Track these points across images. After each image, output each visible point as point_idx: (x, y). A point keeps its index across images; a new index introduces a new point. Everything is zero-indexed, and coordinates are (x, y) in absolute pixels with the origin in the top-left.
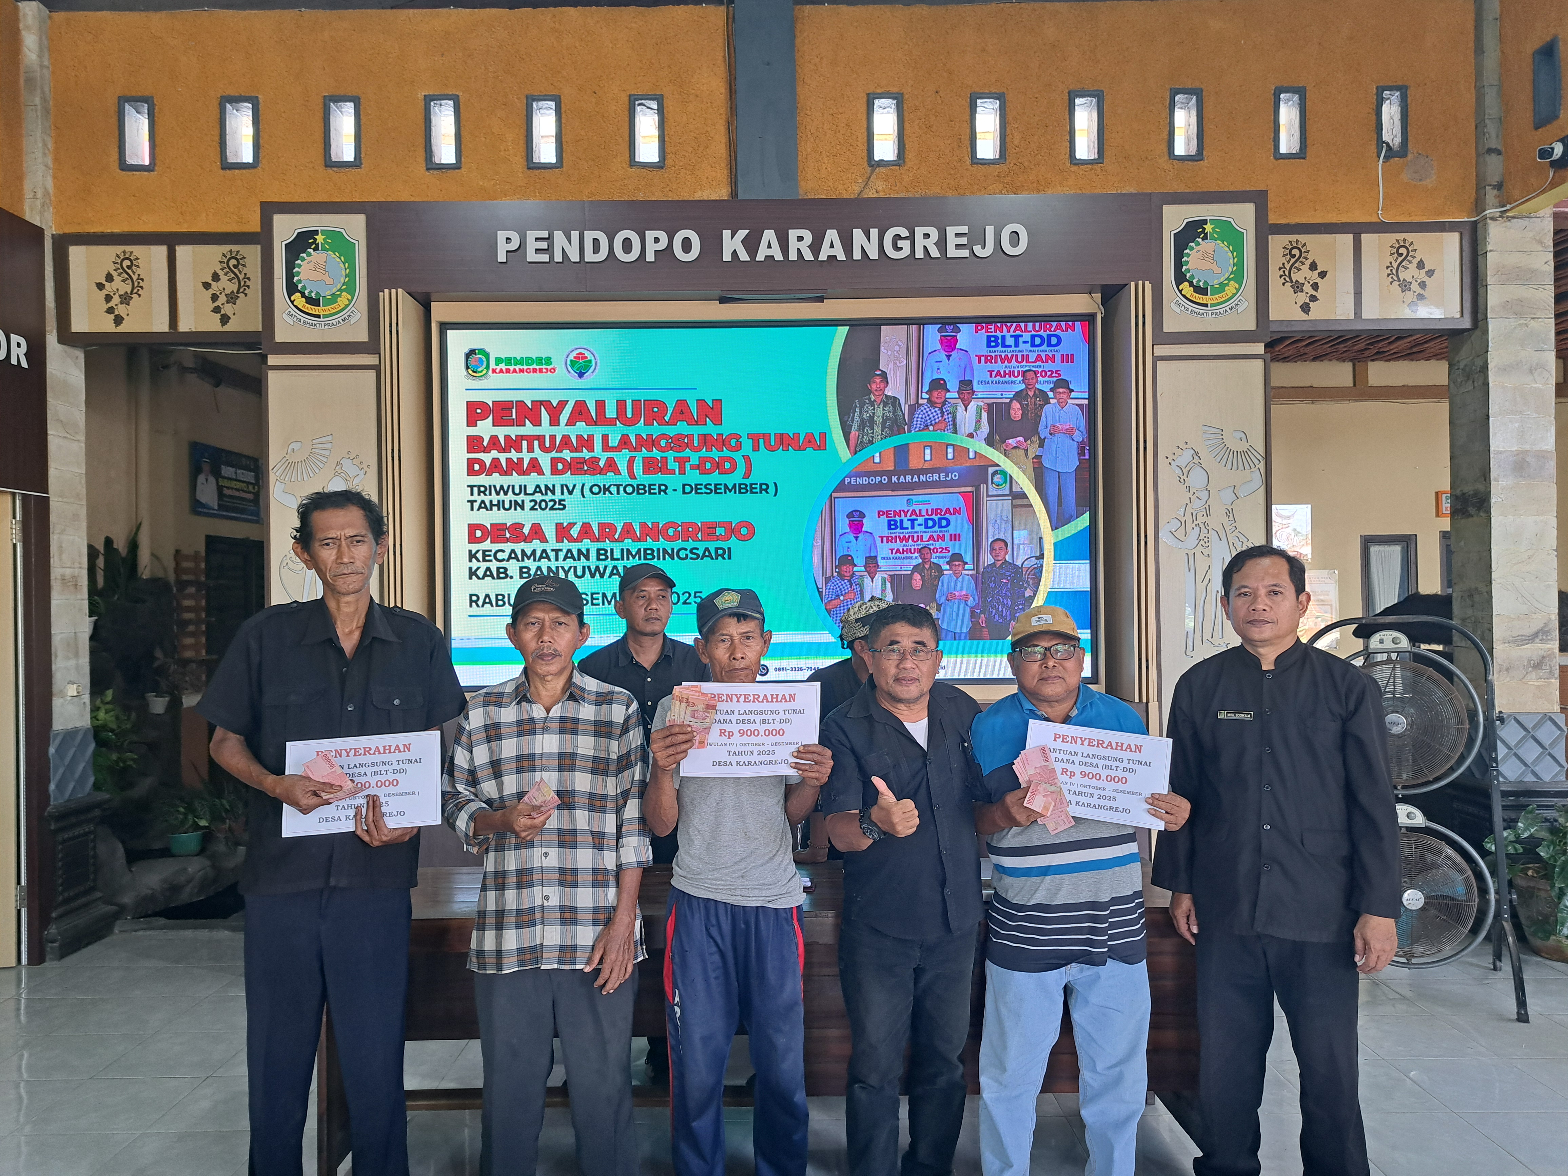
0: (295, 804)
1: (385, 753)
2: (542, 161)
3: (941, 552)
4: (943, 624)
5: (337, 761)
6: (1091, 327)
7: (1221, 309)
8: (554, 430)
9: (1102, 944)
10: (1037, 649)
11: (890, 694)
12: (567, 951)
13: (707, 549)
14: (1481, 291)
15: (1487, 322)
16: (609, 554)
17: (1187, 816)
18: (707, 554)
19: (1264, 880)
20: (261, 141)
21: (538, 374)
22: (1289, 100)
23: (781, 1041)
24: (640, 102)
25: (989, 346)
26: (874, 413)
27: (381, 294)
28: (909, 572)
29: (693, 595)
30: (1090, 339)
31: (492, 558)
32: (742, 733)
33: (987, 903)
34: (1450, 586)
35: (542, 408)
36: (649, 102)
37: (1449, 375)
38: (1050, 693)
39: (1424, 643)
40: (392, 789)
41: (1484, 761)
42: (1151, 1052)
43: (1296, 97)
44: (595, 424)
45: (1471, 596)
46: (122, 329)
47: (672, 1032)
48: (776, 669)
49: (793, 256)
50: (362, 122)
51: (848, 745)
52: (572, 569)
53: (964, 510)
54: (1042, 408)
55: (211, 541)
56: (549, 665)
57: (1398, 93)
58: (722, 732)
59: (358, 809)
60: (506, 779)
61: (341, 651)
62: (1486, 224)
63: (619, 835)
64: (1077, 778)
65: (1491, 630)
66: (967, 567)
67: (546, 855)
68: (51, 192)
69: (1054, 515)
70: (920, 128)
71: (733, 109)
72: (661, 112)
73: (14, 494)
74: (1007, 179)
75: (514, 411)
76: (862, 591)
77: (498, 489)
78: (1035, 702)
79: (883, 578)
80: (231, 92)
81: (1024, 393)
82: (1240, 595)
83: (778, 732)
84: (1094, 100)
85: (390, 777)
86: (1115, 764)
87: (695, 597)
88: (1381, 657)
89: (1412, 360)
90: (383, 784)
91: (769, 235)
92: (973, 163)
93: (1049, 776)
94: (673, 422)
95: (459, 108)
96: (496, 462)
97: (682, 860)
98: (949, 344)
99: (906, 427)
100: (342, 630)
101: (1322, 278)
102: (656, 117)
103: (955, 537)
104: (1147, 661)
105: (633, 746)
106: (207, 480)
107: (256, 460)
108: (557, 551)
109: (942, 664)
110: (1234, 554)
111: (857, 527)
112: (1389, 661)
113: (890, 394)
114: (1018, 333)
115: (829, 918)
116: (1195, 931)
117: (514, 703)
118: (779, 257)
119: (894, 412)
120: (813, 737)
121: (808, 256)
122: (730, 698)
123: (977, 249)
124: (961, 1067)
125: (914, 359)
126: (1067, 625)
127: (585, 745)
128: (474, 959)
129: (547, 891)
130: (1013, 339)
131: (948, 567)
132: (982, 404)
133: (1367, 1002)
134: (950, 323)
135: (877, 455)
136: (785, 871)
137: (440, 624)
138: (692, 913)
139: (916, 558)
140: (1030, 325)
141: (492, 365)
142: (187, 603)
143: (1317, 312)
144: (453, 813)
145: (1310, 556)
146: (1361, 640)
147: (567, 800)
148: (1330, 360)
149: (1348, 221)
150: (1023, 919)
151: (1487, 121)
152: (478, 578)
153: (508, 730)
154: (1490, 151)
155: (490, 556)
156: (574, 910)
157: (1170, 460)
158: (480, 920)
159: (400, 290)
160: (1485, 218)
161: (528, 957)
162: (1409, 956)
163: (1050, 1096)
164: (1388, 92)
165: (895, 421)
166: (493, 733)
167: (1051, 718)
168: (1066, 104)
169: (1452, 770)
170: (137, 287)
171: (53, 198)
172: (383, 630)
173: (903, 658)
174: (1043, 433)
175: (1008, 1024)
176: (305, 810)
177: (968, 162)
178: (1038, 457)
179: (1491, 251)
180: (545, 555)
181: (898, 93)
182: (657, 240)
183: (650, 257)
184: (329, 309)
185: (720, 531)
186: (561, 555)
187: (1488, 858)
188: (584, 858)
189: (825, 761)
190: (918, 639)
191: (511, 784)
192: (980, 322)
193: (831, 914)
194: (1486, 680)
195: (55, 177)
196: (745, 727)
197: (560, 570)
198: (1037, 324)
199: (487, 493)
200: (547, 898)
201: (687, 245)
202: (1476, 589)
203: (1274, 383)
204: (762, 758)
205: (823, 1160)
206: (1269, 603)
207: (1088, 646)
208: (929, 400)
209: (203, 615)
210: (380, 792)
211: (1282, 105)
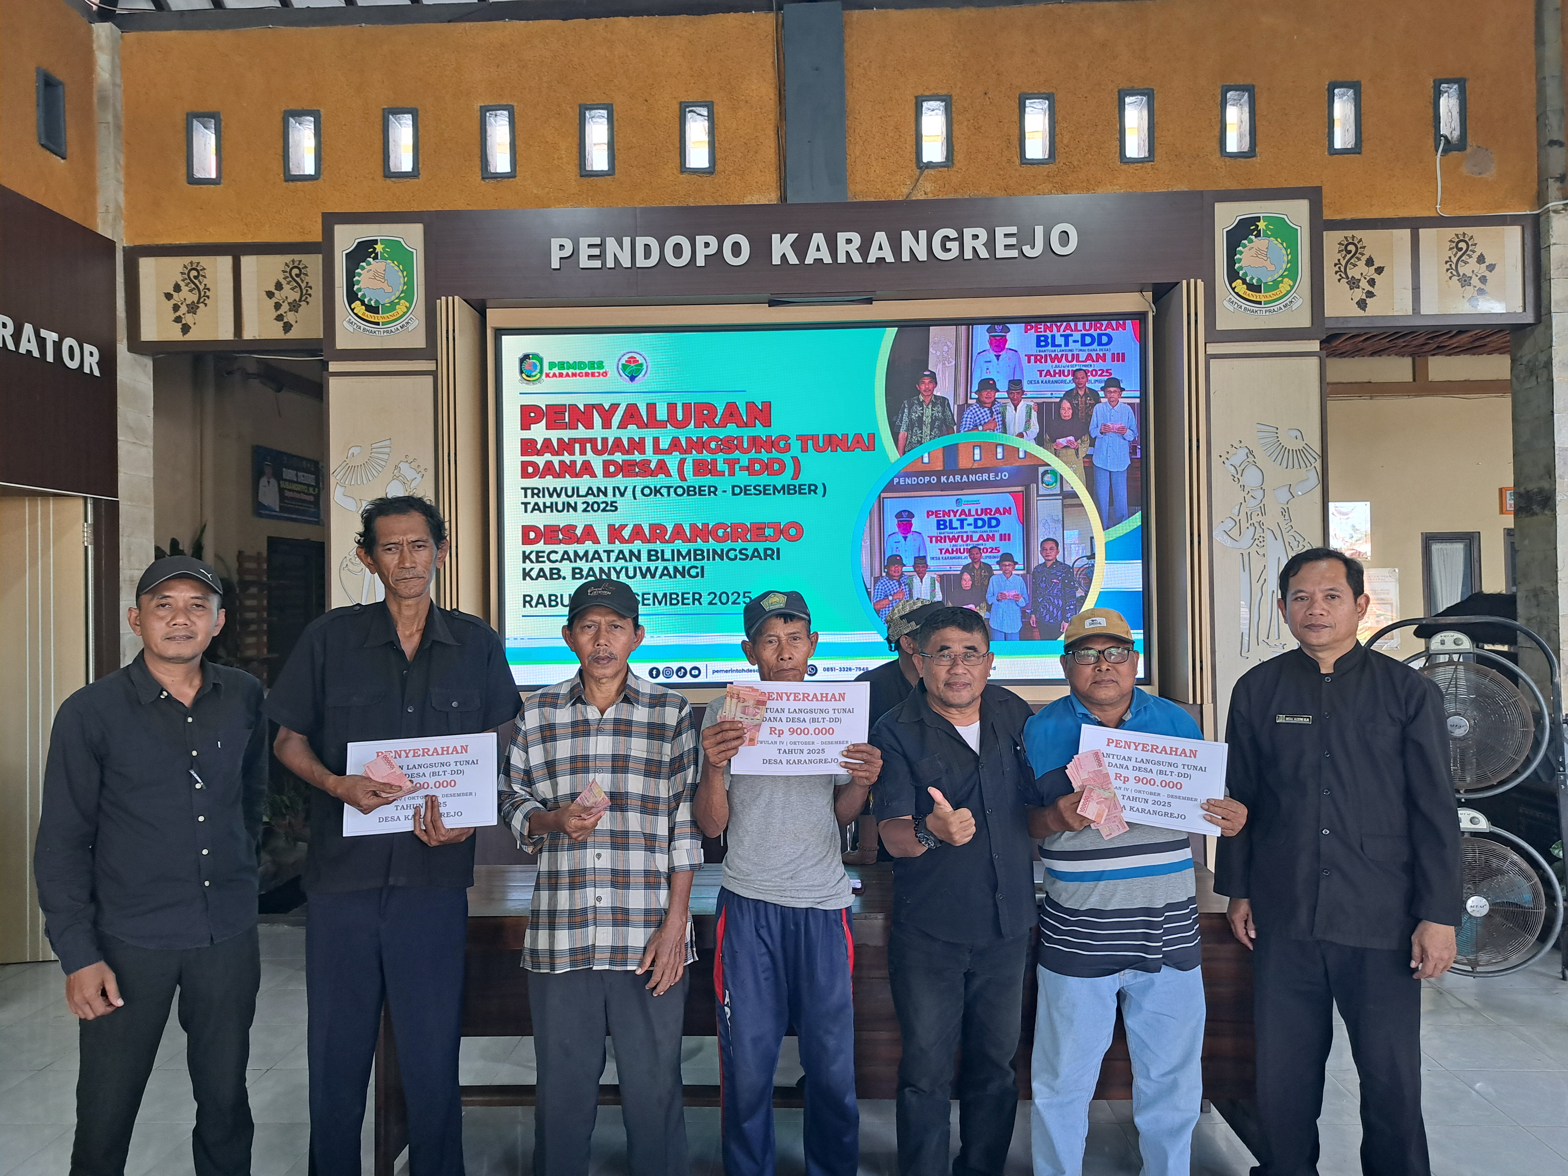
0: (356, 804)
1: (443, 754)
2: (595, 169)
3: (991, 552)
4: (993, 625)
5: (397, 762)
6: (1143, 325)
7: (1275, 306)
8: (606, 433)
9: (1157, 950)
10: (1091, 652)
11: (941, 699)
12: (619, 952)
13: (756, 550)
14: (1544, 285)
15: (1551, 319)
16: (659, 555)
17: (1244, 821)
18: (756, 554)
19: (1323, 884)
20: (323, 154)
21: (590, 378)
22: (1343, 95)
23: (831, 1042)
24: (691, 109)
25: (1038, 345)
26: (923, 414)
27: (438, 301)
28: (959, 572)
29: (742, 595)
30: (1142, 338)
31: (545, 559)
32: (793, 731)
33: (1039, 907)
34: (1514, 583)
35: (594, 410)
36: (699, 108)
37: (1511, 371)
38: (1103, 697)
39: (1488, 643)
40: (449, 790)
41: (1552, 764)
42: (1206, 1059)
43: (1351, 92)
44: (647, 426)
45: (1536, 596)
46: (189, 337)
47: (722, 1032)
48: (824, 669)
49: (842, 259)
50: (420, 134)
51: (900, 750)
52: (624, 570)
53: (1014, 510)
54: (1093, 407)
55: (273, 542)
56: (604, 668)
57: (1456, 86)
58: (772, 731)
59: (417, 809)
60: (560, 780)
61: (402, 653)
62: (1548, 217)
63: (671, 838)
64: (1131, 783)
65: (1557, 631)
66: (1017, 567)
67: (599, 856)
68: (123, 205)
69: (1105, 515)
70: (969, 129)
71: (782, 115)
72: (711, 118)
73: (85, 498)
74: (1057, 179)
75: (567, 414)
76: (910, 591)
77: (551, 490)
78: (1087, 705)
79: (932, 578)
80: (293, 106)
81: (1075, 392)
82: (1296, 599)
83: (827, 731)
84: (1145, 98)
85: (449, 778)
86: (1169, 769)
87: (744, 597)
88: (1443, 659)
89: (1474, 354)
90: (441, 784)
91: (818, 238)
92: (1022, 163)
93: (1103, 780)
94: (723, 424)
95: (514, 118)
96: (549, 464)
97: (732, 861)
98: (999, 345)
99: (955, 427)
100: (403, 632)
101: (1379, 274)
102: (706, 123)
103: (1004, 537)
104: (1201, 662)
105: (686, 749)
106: (269, 482)
107: (316, 463)
108: (608, 552)
109: (993, 666)
110: (1292, 554)
111: (905, 527)
112: (1450, 662)
113: (938, 394)
114: (1068, 332)
115: (878, 920)
116: (1253, 936)
117: (569, 705)
118: (828, 260)
119: (943, 412)
120: (862, 737)
121: (857, 258)
122: (780, 696)
123: (1027, 249)
124: (1013, 1073)
125: (963, 360)
126: (1120, 629)
127: (638, 747)
128: (528, 958)
129: (599, 892)
130: (1063, 338)
131: (997, 567)
132: (1032, 404)
133: (1431, 1012)
134: (997, 324)
135: (926, 455)
136: (834, 872)
137: (494, 625)
138: (743, 915)
139: (965, 558)
140: (1080, 325)
141: (546, 370)
142: (249, 603)
143: (1374, 308)
144: (509, 812)
145: (1369, 554)
146: (1422, 641)
147: (619, 802)
148: (1389, 355)
149: (1406, 215)
150: (1075, 924)
151: (1549, 114)
152: (532, 579)
153: (562, 731)
154: (1552, 143)
155: (543, 557)
156: (626, 911)
157: (1223, 459)
158: (533, 919)
159: (456, 297)
160: (1548, 211)
161: (580, 957)
162: (1474, 964)
163: (1103, 1103)
164: (1446, 85)
165: (944, 421)
166: (548, 733)
167: (1104, 722)
168: (1116, 103)
169: (1517, 773)
170: (203, 296)
171: (124, 211)
172: (442, 633)
173: (954, 664)
174: (1095, 432)
175: (1061, 1028)
176: (366, 810)
177: (1018, 162)
178: (1089, 457)
179: (1554, 244)
180: (597, 556)
181: (946, 95)
182: (707, 245)
183: (700, 262)
184: (388, 316)
185: (769, 532)
186: (613, 556)
187: (1557, 864)
188: (636, 860)
189: (873, 760)
190: (969, 644)
191: (565, 784)
192: (1029, 321)
193: (880, 916)
194: (1552, 682)
195: (126, 192)
196: (795, 726)
197: (612, 570)
198: (1087, 323)
199: (541, 495)
200: (599, 899)
201: (736, 249)
202: (1542, 589)
203: (1331, 378)
204: (813, 757)
205: (873, 1162)
206: (1326, 607)
207: (1139, 647)
208: (978, 400)
209: (265, 614)
210: (439, 793)
211: (1336, 100)
